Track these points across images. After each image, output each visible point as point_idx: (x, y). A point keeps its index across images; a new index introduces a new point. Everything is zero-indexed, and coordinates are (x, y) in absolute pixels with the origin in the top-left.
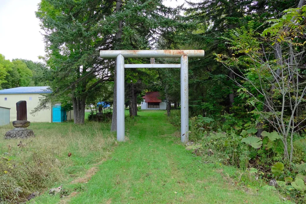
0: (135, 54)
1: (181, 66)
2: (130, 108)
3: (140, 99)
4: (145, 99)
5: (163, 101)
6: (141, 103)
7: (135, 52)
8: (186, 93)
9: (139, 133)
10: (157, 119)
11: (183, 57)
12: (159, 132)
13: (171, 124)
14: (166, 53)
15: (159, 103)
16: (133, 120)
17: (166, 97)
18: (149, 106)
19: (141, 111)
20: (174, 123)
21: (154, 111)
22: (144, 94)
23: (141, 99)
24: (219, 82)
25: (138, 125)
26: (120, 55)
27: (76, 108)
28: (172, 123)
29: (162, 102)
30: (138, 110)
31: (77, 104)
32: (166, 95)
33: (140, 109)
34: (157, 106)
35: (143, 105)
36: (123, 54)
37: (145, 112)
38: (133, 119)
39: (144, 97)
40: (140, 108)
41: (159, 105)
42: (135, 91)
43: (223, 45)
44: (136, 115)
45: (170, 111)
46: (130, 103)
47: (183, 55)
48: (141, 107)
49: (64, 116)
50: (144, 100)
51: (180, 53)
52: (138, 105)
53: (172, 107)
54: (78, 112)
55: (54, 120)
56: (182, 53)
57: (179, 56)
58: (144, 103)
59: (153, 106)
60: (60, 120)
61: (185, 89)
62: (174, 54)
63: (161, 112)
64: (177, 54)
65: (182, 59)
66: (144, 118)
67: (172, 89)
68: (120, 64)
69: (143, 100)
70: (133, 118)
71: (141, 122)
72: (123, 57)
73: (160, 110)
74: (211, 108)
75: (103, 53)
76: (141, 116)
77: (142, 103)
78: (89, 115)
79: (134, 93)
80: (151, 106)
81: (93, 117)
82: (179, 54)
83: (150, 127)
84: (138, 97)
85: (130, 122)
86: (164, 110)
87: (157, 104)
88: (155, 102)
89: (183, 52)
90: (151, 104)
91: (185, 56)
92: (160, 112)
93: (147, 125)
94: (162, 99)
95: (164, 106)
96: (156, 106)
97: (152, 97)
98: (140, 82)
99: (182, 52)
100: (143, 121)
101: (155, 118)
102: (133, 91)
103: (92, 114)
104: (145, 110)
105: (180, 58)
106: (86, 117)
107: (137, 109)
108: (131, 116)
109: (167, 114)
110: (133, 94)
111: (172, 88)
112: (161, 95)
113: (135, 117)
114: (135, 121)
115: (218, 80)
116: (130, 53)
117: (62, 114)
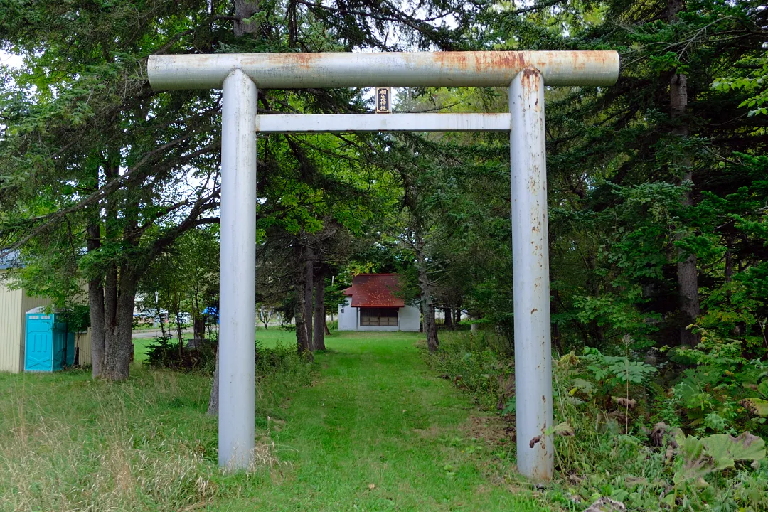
0: (305, 70)
1: (513, 121)
2: (298, 324)
3: (336, 297)
4: (350, 296)
5: (410, 304)
6: (340, 308)
7: (302, 58)
8: (537, 242)
9: (327, 421)
10: (391, 362)
11: (523, 81)
12: (407, 414)
13: (445, 381)
14: (446, 63)
15: (397, 308)
16: (307, 365)
17: (421, 286)
18: (365, 319)
19: (338, 334)
20: (458, 378)
21: (381, 337)
22: (348, 281)
23: (339, 296)
24: (657, 210)
25: (326, 384)
26: (239, 74)
27: (101, 320)
28: (447, 377)
29: (408, 306)
30: (328, 333)
31: (105, 307)
32: (424, 280)
33: (337, 327)
34: (392, 319)
35: (346, 316)
36: (249, 67)
37: (350, 337)
38: (306, 361)
39: (347, 291)
40: (335, 326)
41: (396, 316)
42: (315, 265)
43: (673, 57)
44: (321, 347)
45: (435, 336)
46: (300, 304)
47: (522, 73)
48: (337, 322)
49: (65, 350)
50: (350, 301)
51: (507, 61)
52: (328, 318)
53: (437, 322)
54: (107, 335)
55: (29, 364)
56: (517, 63)
57: (502, 78)
58: (348, 309)
59: (376, 319)
60: (51, 363)
61: (536, 225)
62: (483, 66)
63: (406, 339)
64: (496, 68)
65: (518, 87)
66: (349, 360)
67: (465, 237)
68: (237, 115)
69: (346, 299)
70: (310, 358)
71: (337, 374)
72: (249, 82)
73: (399, 331)
74: (621, 321)
75: (163, 66)
76: (337, 351)
77: (343, 311)
78: (152, 347)
79: (314, 272)
80: (372, 319)
81: (164, 353)
82: (504, 69)
83: (368, 393)
84: (327, 289)
85: (295, 372)
86: (414, 333)
87: (390, 313)
88: (382, 305)
89: (521, 57)
90: (370, 313)
91: (532, 77)
92: (399, 338)
93: (358, 383)
94: (406, 297)
95: (412, 318)
96: (386, 319)
97: (373, 291)
98: (332, 232)
99: (517, 57)
100: (343, 370)
101: (385, 357)
102: (309, 264)
103: (164, 343)
104: (352, 331)
105: (508, 84)
106: (141, 354)
107: (322, 328)
108: (300, 350)
109: (427, 346)
110: (310, 273)
111: (462, 233)
112: (402, 284)
113: (316, 357)
114: (316, 367)
115: (653, 200)
116: (281, 65)
117: (58, 342)
